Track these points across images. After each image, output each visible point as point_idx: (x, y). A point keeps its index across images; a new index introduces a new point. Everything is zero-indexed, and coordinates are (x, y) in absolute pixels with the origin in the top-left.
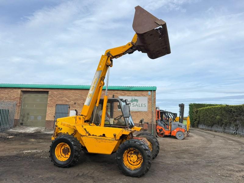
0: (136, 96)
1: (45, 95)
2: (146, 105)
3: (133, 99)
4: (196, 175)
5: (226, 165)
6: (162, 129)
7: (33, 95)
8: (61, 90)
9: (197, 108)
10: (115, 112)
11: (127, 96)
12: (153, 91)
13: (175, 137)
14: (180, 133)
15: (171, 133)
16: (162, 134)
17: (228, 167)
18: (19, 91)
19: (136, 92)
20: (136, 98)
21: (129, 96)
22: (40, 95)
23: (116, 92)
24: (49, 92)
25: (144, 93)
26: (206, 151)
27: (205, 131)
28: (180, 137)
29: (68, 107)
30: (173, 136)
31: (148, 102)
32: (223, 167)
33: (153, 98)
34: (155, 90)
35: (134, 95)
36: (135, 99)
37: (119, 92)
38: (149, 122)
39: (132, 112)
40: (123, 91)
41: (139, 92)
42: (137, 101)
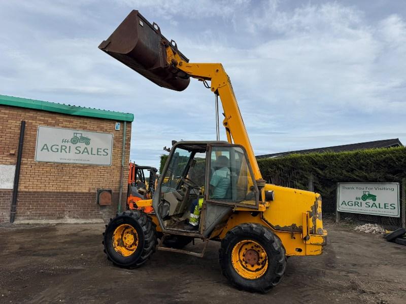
0: (84, 129)
2: (109, 152)
3: (78, 136)
10: (26, 164)
11: (62, 127)
12: (125, 123)
19: (87, 121)
20: (86, 134)
21: (69, 127)
23: (31, 114)
25: (105, 125)
31: (114, 144)
33: (124, 138)
34: (131, 122)
35: (80, 127)
36: (83, 136)
37: (39, 116)
38: (112, 188)
39: (74, 167)
40: (51, 115)
41: (93, 122)
42: (87, 141)
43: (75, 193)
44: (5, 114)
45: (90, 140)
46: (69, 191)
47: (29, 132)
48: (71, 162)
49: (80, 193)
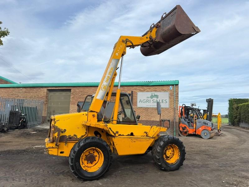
0: (156, 91)
1: (68, 93)
2: (168, 101)
3: (153, 95)
4: (194, 180)
5: (243, 171)
6: (185, 127)
7: (58, 94)
8: (82, 88)
9: (237, 104)
10: (134, 108)
11: (147, 91)
12: (175, 85)
13: (199, 136)
14: (206, 131)
15: (195, 132)
16: (186, 133)
17: (243, 173)
18: (45, 90)
19: (156, 87)
20: (156, 93)
21: (149, 91)
22: (64, 93)
23: (135, 87)
24: (71, 90)
25: (165, 88)
26: (229, 153)
27: (245, 130)
28: (205, 136)
29: (89, 105)
30: (198, 134)
31: (170, 97)
32: (235, 173)
33: (175, 93)
34: (178, 85)
35: (154, 91)
37: (137, 88)
38: (171, 120)
39: (152, 109)
40: (142, 87)
41: (159, 87)
42: (157, 96)
43: (154, 121)
44: (126, 89)
45: (158, 96)
46: (151, 120)
47: (134, 95)
48: (151, 107)
49: (156, 121)
